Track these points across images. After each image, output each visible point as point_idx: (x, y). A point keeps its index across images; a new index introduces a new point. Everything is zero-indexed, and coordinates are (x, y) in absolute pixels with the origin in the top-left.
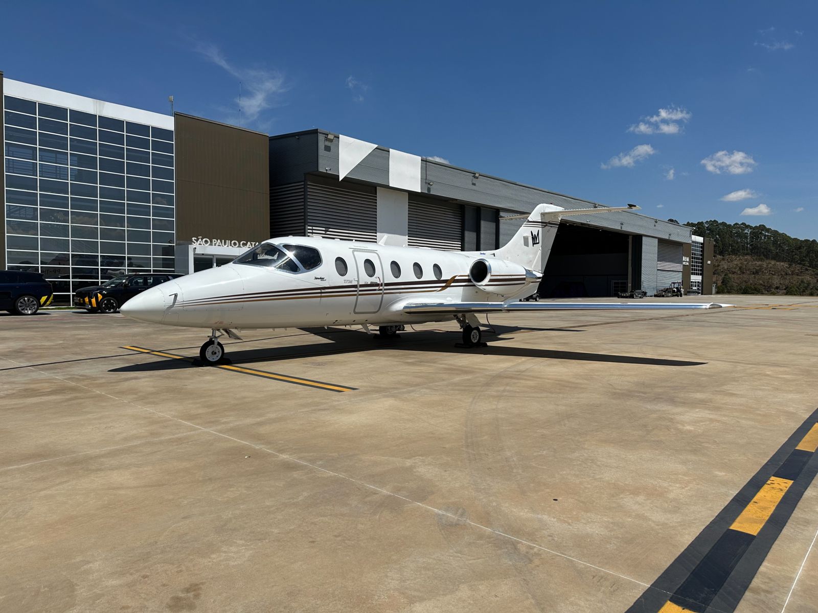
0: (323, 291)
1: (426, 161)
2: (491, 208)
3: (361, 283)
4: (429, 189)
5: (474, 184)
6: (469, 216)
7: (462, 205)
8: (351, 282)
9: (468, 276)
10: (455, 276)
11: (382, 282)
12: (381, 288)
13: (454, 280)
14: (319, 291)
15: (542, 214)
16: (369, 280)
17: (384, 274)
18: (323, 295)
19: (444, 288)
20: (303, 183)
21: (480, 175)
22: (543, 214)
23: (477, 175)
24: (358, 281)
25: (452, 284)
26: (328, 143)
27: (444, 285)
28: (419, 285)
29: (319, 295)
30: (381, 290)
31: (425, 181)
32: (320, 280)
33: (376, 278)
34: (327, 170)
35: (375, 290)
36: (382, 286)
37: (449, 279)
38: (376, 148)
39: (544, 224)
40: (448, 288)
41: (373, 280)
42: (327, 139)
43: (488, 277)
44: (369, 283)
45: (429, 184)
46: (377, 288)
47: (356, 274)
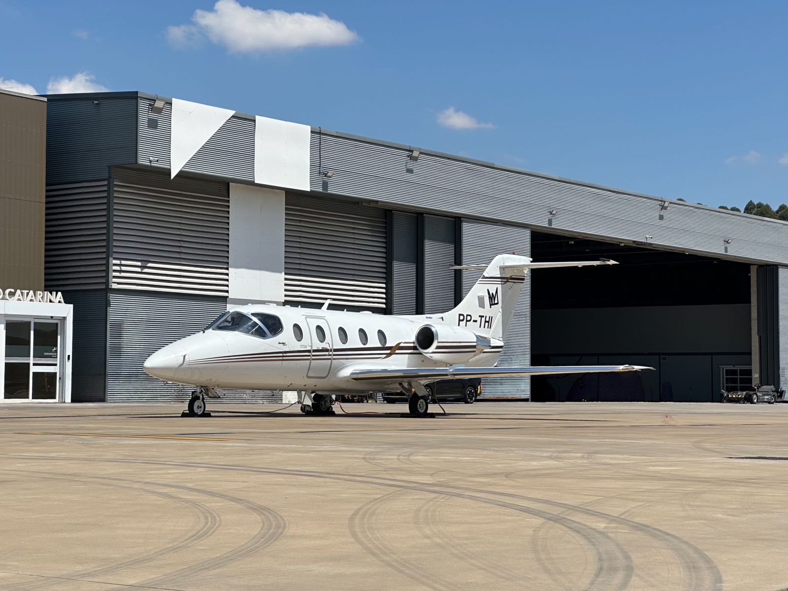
0: (284, 355)
1: (320, 133)
2: (446, 216)
3: (315, 348)
4: (325, 185)
5: (410, 171)
6: (402, 232)
7: (386, 210)
8: (306, 347)
9: (414, 343)
10: (400, 343)
11: (331, 347)
12: (331, 353)
13: (398, 347)
14: (281, 355)
15: (500, 267)
16: (321, 346)
17: (333, 341)
18: (284, 358)
19: (389, 355)
20: (106, 183)
21: (421, 153)
22: (503, 269)
23: (416, 154)
24: (311, 346)
25: (397, 352)
26: (154, 116)
27: (388, 352)
28: (364, 351)
29: (281, 358)
30: (330, 355)
31: (319, 169)
32: (282, 345)
33: (326, 343)
34: (151, 161)
35: (325, 355)
36: (331, 351)
37: (394, 345)
38: (233, 117)
39: (505, 280)
40: (393, 355)
41: (324, 345)
42: (152, 108)
43: (435, 344)
44: (321, 348)
45: (326, 175)
46: (327, 353)
47: (310, 341)
